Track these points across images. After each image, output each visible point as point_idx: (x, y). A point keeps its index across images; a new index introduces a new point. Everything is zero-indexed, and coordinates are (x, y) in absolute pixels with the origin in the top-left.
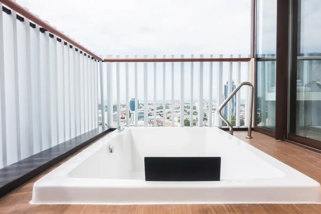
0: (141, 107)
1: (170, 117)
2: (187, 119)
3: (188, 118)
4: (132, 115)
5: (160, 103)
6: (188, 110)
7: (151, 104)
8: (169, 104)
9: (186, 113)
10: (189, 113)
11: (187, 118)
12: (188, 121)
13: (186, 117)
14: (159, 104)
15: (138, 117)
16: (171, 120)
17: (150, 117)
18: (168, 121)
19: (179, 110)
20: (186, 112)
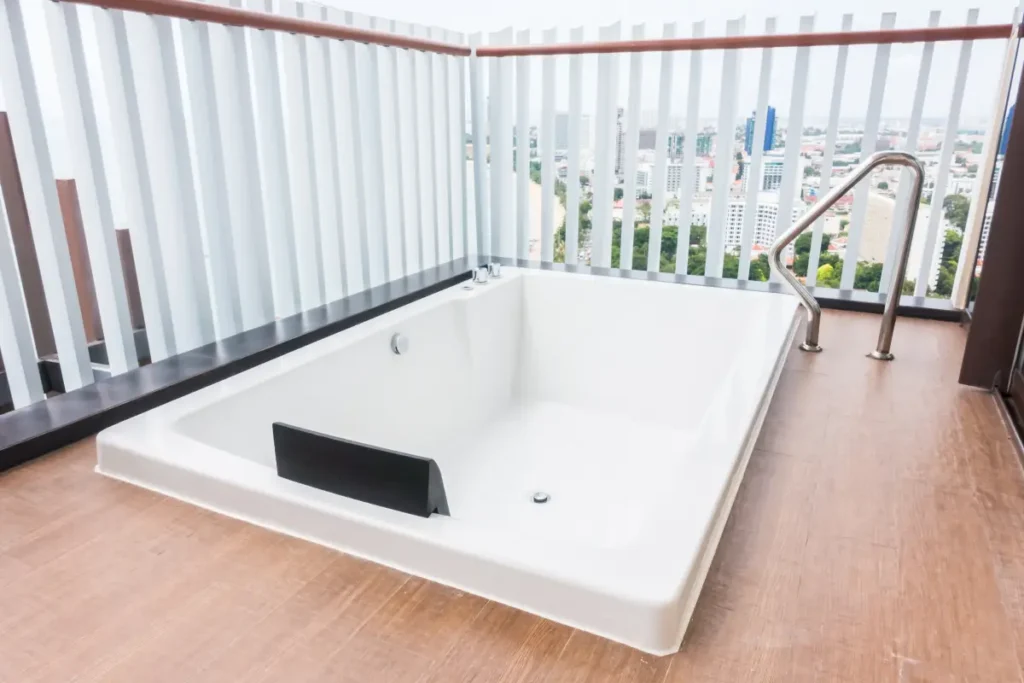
0: (783, 142)
1: (893, 181)
2: (963, 194)
3: (968, 191)
4: (747, 170)
5: (857, 130)
6: (972, 158)
7: (823, 130)
8: (894, 134)
9: (963, 170)
10: (973, 170)
11: (961, 190)
12: (962, 202)
13: (961, 186)
14: (855, 133)
15: (766, 177)
16: (893, 196)
17: (812, 180)
18: (880, 197)
19: (935, 159)
20: (964, 166)
